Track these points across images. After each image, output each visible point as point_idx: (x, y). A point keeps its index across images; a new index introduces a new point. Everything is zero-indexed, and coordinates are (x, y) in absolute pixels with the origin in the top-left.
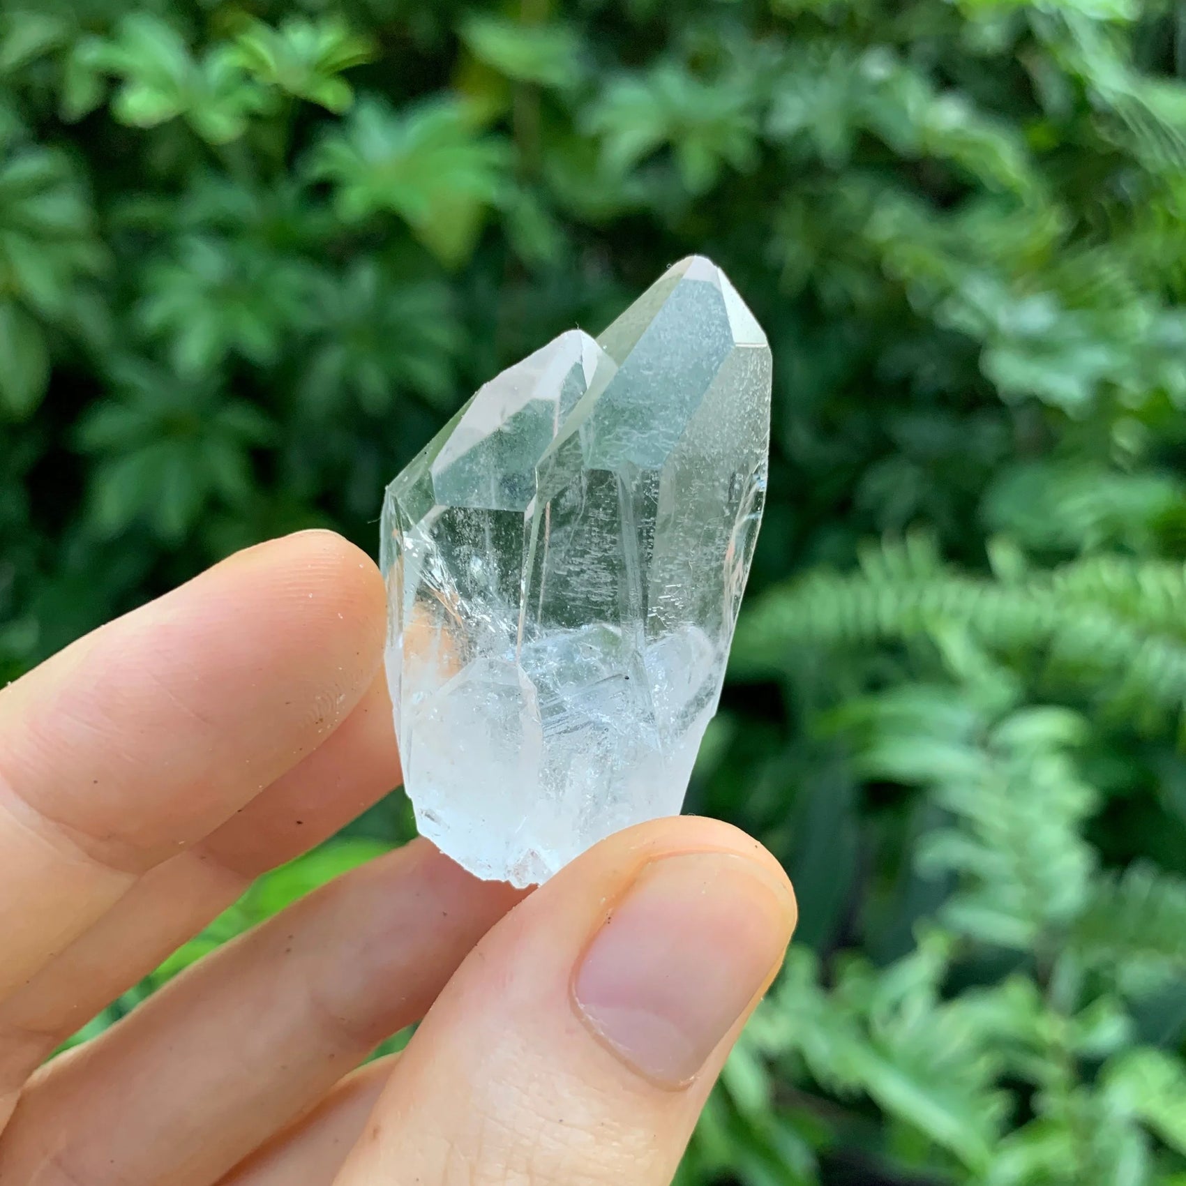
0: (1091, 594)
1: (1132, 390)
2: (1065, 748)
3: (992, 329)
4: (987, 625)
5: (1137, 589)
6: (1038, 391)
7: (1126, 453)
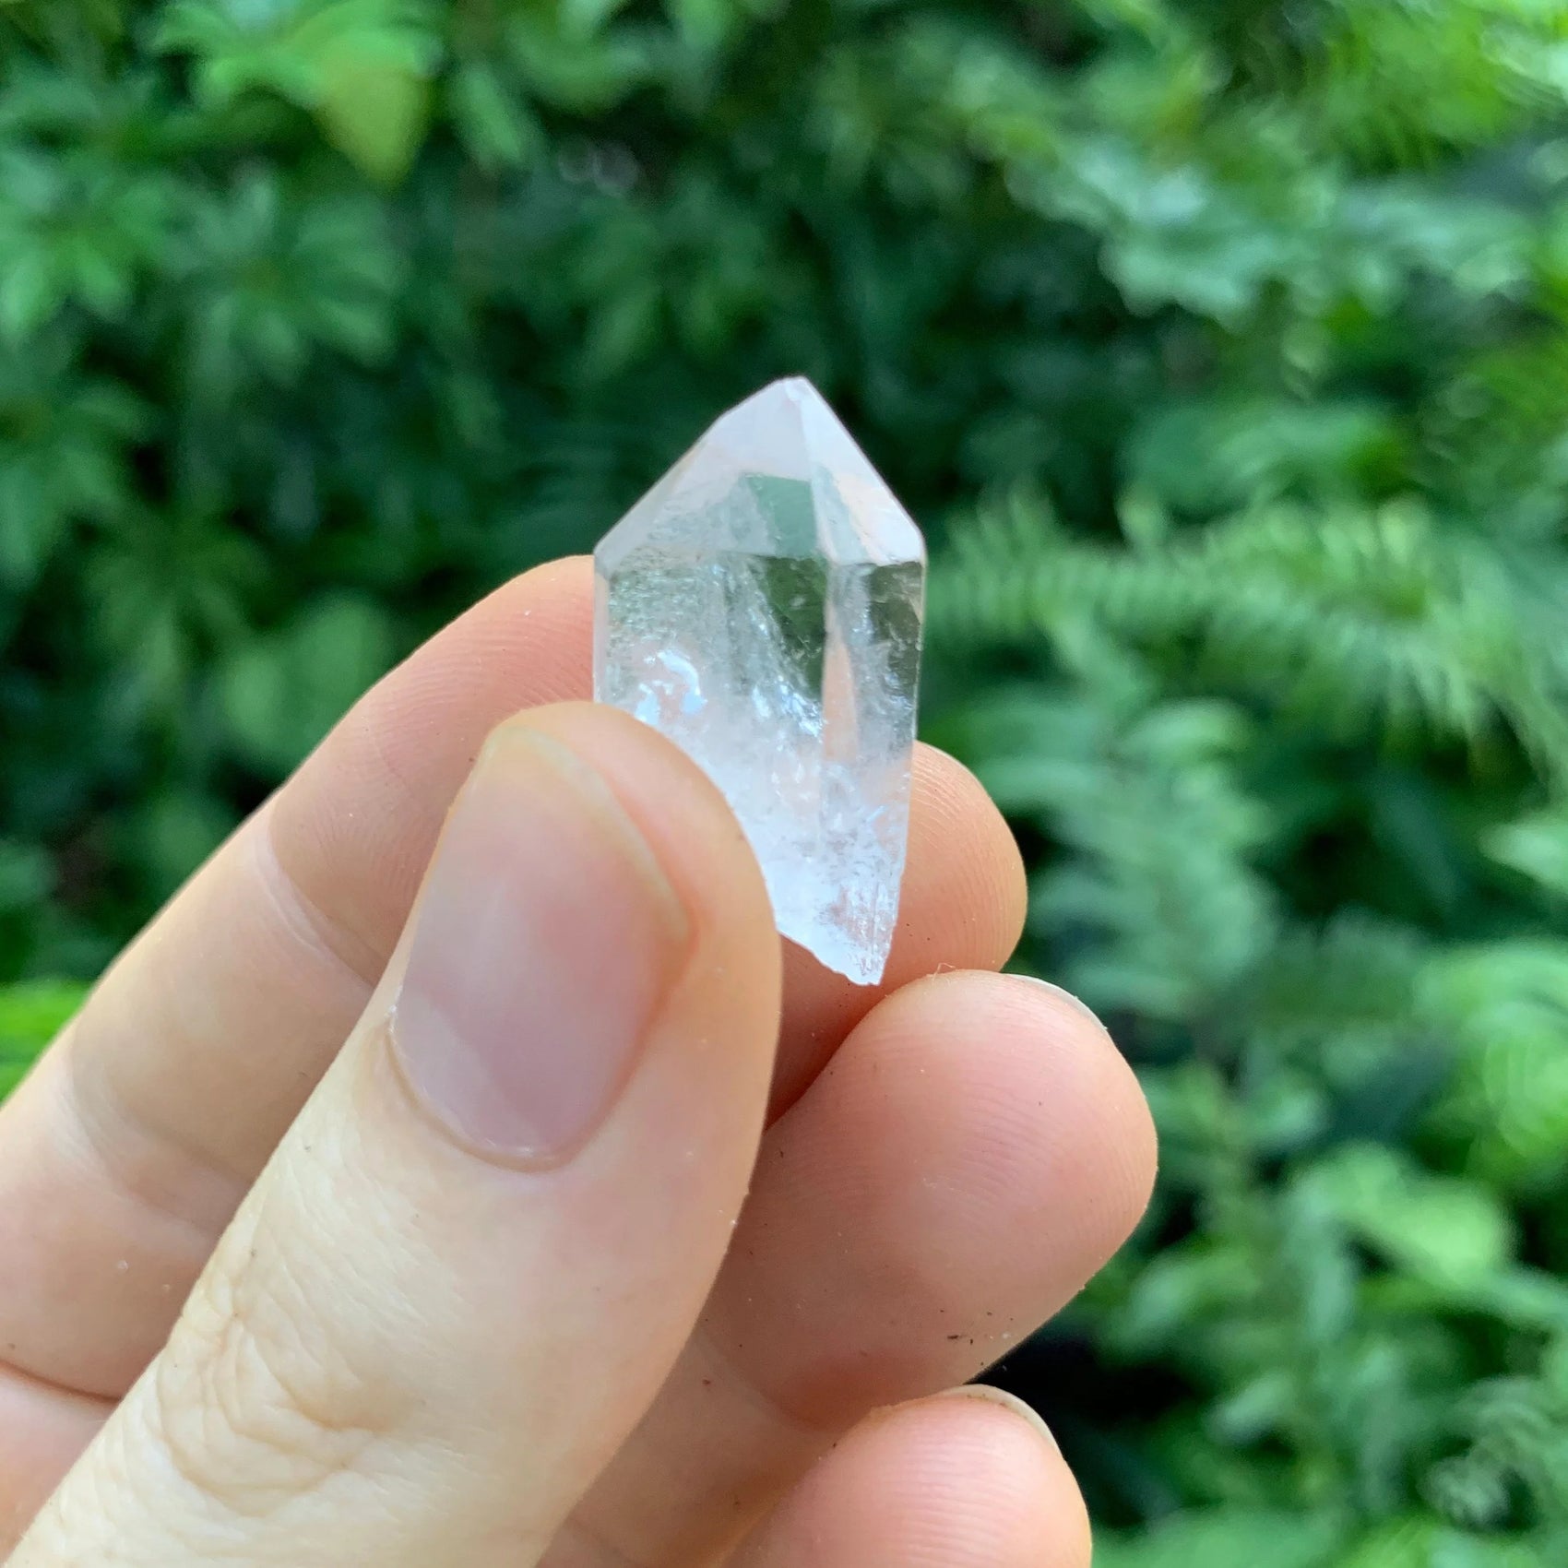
0: (1255, 557)
1: (1310, 291)
2: (1222, 755)
3: (1118, 218)
4: (1117, 607)
5: (1318, 548)
6: (1181, 299)
7: (1303, 374)
